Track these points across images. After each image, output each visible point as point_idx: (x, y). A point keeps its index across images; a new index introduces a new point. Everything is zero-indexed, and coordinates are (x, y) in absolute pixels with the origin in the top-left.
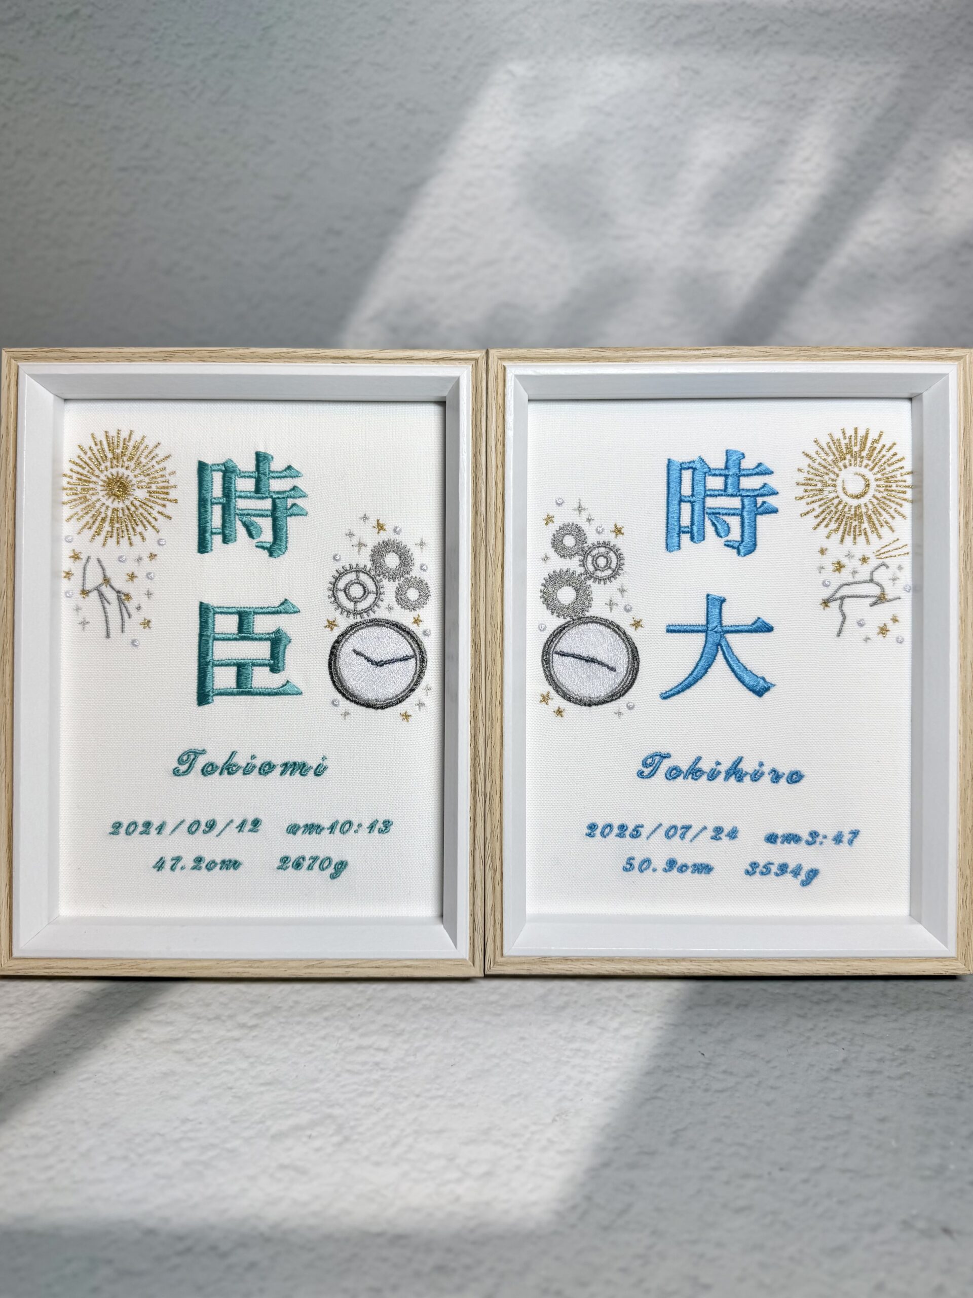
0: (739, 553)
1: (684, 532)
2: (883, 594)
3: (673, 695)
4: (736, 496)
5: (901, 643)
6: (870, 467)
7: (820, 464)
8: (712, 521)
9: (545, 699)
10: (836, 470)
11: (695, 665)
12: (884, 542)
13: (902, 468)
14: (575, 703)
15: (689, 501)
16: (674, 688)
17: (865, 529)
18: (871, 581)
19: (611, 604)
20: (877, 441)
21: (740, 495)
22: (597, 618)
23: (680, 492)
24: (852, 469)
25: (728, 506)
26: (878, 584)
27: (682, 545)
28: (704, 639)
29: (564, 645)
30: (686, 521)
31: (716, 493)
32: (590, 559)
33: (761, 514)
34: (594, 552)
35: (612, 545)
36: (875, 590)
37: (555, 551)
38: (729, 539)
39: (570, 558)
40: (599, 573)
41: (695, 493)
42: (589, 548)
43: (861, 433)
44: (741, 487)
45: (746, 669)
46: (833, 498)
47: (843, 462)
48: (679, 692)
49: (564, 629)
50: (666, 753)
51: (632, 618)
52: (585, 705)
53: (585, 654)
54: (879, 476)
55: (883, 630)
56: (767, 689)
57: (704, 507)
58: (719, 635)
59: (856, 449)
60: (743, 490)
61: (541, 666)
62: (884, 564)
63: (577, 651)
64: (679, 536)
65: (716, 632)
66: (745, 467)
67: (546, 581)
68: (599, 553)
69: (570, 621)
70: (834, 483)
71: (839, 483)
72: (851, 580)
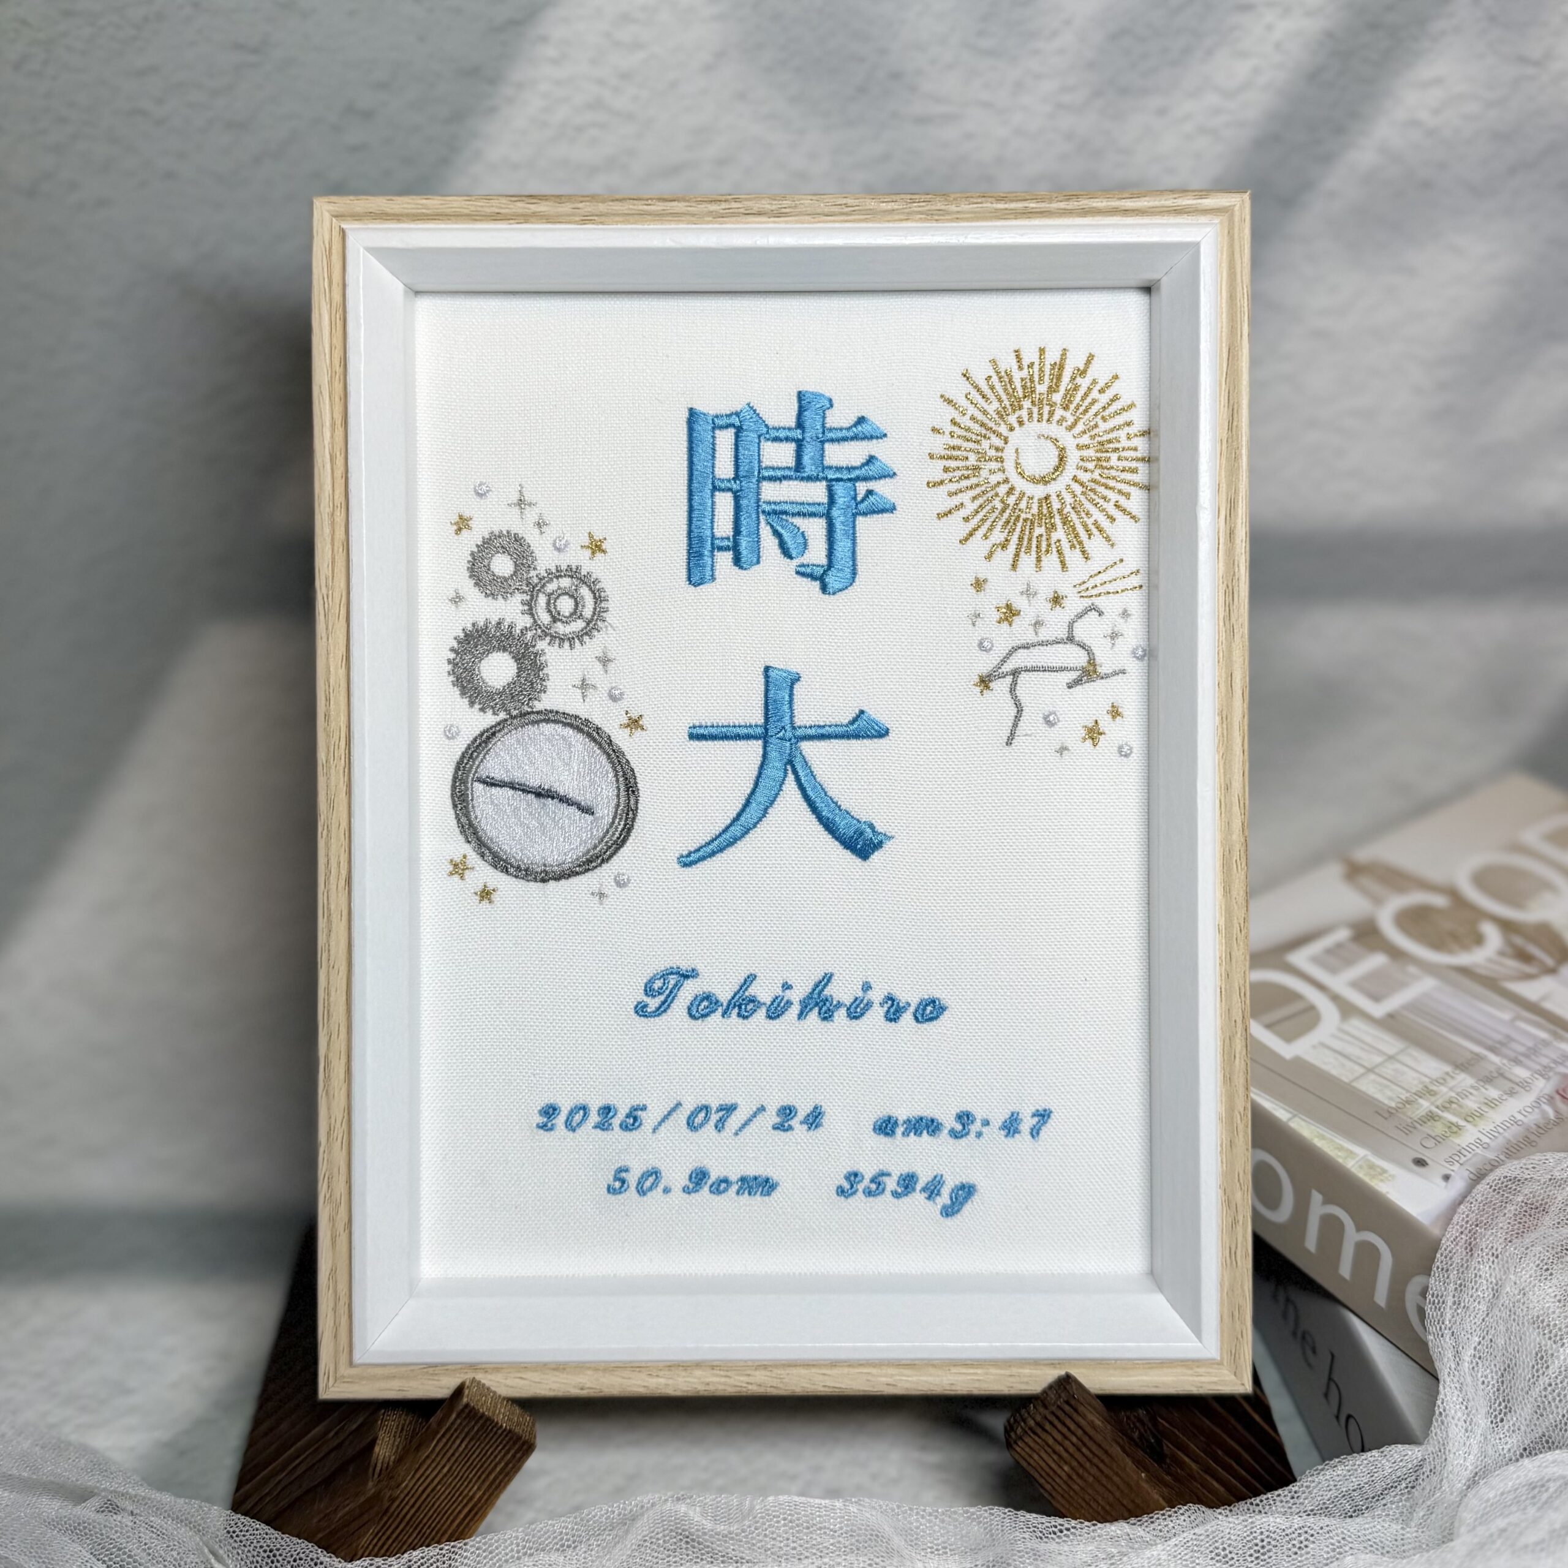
0: (824, 588)
1: (720, 549)
2: (1092, 661)
3: (702, 859)
4: (817, 479)
5: (1126, 756)
6: (1069, 423)
7: (973, 418)
8: (772, 527)
9: (459, 868)
10: (1003, 429)
11: (743, 802)
12: (1094, 566)
13: (1128, 424)
14: (516, 877)
15: (730, 490)
16: (705, 846)
17: (1059, 541)
18: (1070, 639)
19: (584, 686)
20: (1083, 373)
21: (826, 479)
22: (557, 712)
23: (713, 473)
24: (1034, 427)
25: (803, 499)
26: (1082, 646)
27: (717, 573)
28: (761, 751)
29: (493, 765)
30: (724, 526)
31: (779, 473)
32: (542, 600)
33: (865, 514)
34: (551, 587)
35: (584, 572)
36: (1076, 657)
37: (476, 584)
38: (805, 562)
39: (505, 599)
40: (560, 628)
41: (741, 473)
42: (540, 579)
43: (1052, 357)
44: (828, 462)
45: (839, 807)
46: (999, 483)
47: (1018, 413)
48: (713, 854)
49: (494, 734)
50: (690, 969)
51: (624, 713)
52: (535, 880)
53: (534, 782)
54: (1085, 440)
55: (1093, 733)
56: (879, 845)
57: (758, 500)
58: (788, 744)
59: (1042, 389)
60: (830, 468)
61: (451, 806)
62: (1093, 608)
63: (518, 776)
64: (712, 556)
65: (781, 739)
66: (835, 425)
67: (459, 642)
68: (559, 588)
69: (506, 720)
70: (1000, 454)
71: (1009, 454)
72: (1031, 637)
